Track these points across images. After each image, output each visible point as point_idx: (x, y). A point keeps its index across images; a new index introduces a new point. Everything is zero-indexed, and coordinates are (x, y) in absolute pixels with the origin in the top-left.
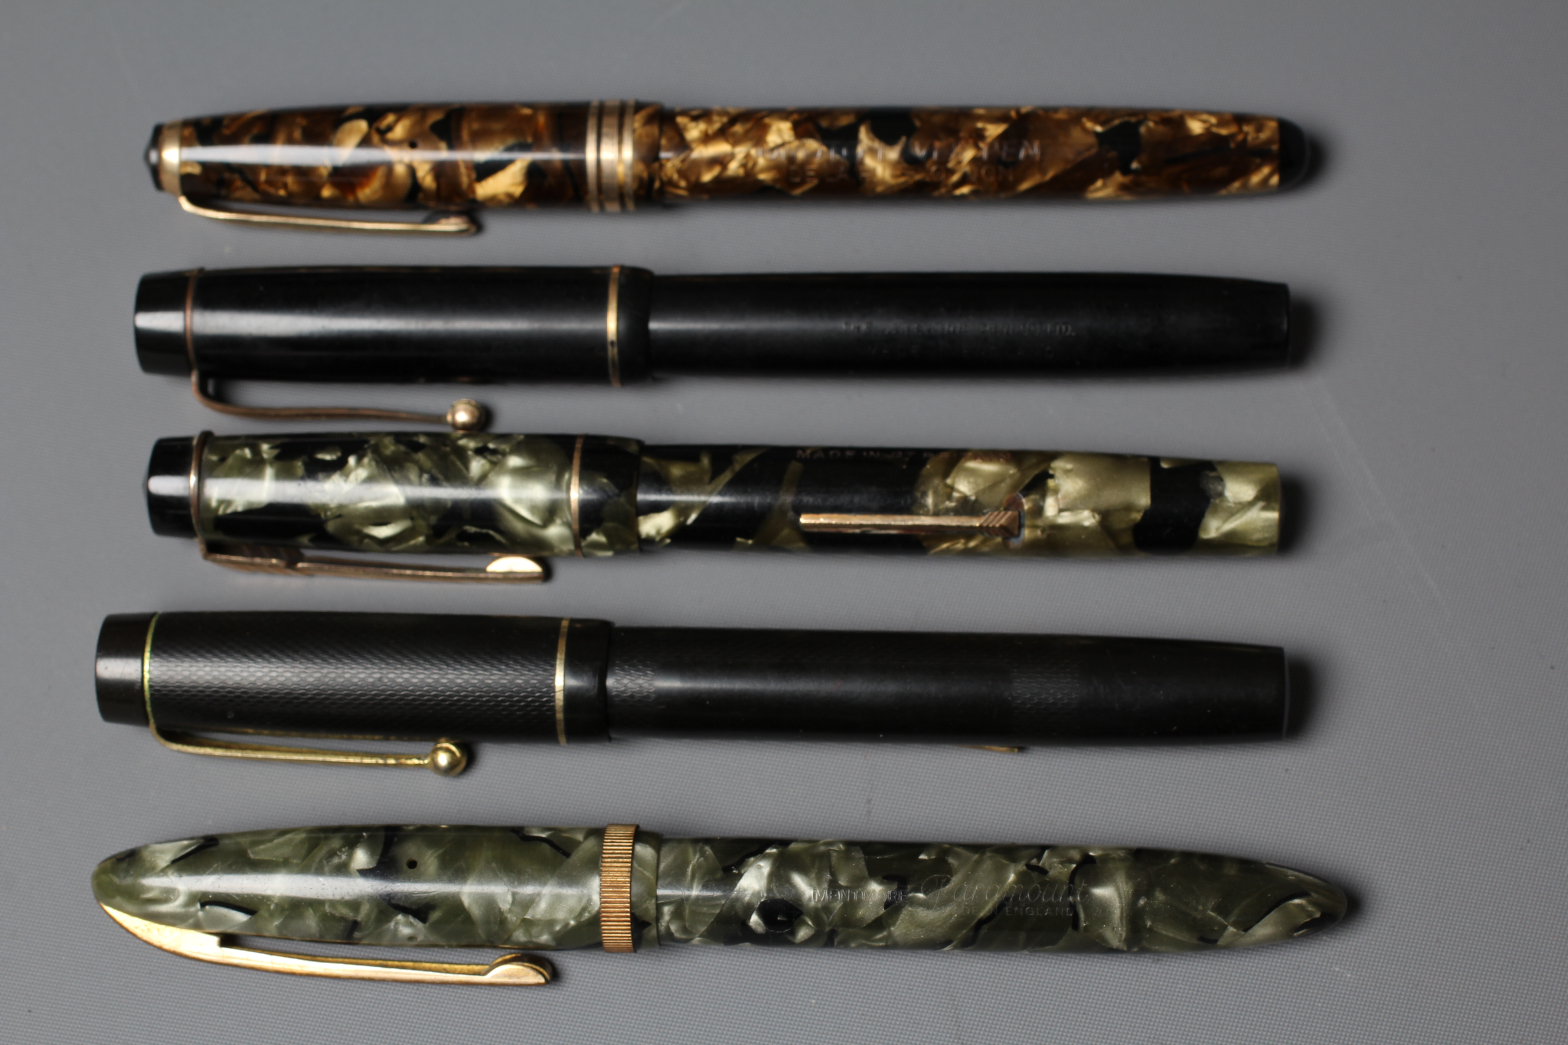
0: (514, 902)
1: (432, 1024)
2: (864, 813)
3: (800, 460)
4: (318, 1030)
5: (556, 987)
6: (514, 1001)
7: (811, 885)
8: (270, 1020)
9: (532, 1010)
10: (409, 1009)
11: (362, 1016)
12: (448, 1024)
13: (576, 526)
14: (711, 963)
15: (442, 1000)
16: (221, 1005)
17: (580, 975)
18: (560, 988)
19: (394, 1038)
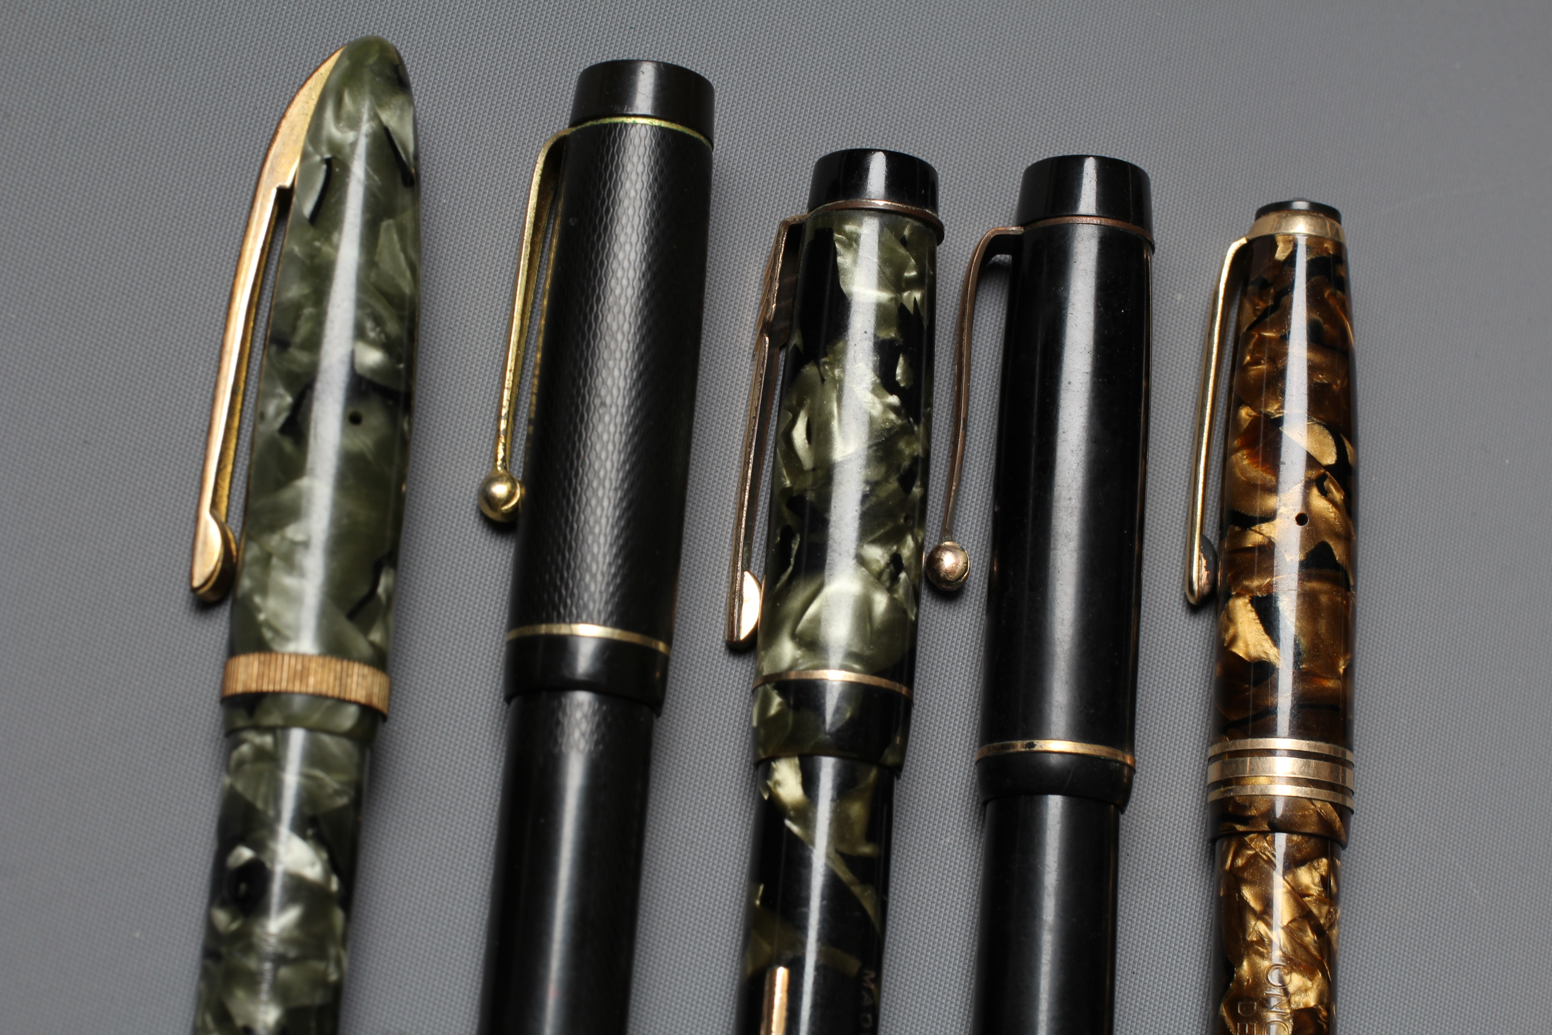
0: (294, 544)
1: (155, 444)
2: (387, 1026)
3: (861, 974)
4: (161, 302)
5: (189, 606)
6: (176, 551)
7: (283, 930)
8: (180, 245)
9: (162, 571)
10: (178, 417)
11: (175, 359)
12: (153, 464)
13: (793, 676)
14: (202, 807)
15: (185, 460)
16: (205, 188)
17: (202, 637)
18: (187, 611)
19: (141, 395)
